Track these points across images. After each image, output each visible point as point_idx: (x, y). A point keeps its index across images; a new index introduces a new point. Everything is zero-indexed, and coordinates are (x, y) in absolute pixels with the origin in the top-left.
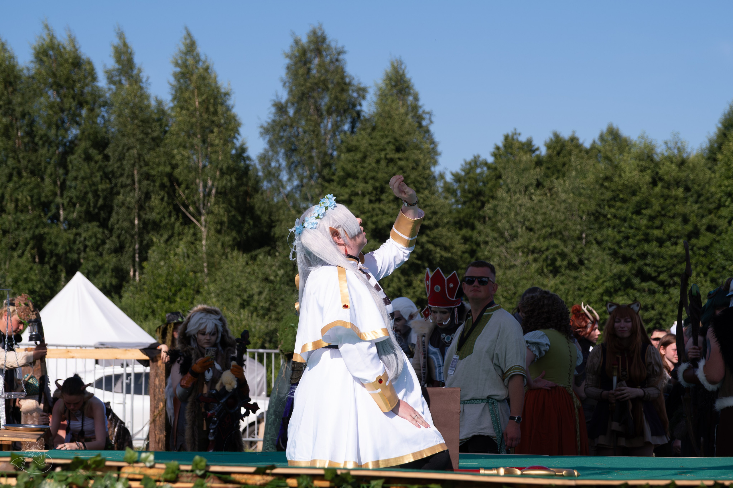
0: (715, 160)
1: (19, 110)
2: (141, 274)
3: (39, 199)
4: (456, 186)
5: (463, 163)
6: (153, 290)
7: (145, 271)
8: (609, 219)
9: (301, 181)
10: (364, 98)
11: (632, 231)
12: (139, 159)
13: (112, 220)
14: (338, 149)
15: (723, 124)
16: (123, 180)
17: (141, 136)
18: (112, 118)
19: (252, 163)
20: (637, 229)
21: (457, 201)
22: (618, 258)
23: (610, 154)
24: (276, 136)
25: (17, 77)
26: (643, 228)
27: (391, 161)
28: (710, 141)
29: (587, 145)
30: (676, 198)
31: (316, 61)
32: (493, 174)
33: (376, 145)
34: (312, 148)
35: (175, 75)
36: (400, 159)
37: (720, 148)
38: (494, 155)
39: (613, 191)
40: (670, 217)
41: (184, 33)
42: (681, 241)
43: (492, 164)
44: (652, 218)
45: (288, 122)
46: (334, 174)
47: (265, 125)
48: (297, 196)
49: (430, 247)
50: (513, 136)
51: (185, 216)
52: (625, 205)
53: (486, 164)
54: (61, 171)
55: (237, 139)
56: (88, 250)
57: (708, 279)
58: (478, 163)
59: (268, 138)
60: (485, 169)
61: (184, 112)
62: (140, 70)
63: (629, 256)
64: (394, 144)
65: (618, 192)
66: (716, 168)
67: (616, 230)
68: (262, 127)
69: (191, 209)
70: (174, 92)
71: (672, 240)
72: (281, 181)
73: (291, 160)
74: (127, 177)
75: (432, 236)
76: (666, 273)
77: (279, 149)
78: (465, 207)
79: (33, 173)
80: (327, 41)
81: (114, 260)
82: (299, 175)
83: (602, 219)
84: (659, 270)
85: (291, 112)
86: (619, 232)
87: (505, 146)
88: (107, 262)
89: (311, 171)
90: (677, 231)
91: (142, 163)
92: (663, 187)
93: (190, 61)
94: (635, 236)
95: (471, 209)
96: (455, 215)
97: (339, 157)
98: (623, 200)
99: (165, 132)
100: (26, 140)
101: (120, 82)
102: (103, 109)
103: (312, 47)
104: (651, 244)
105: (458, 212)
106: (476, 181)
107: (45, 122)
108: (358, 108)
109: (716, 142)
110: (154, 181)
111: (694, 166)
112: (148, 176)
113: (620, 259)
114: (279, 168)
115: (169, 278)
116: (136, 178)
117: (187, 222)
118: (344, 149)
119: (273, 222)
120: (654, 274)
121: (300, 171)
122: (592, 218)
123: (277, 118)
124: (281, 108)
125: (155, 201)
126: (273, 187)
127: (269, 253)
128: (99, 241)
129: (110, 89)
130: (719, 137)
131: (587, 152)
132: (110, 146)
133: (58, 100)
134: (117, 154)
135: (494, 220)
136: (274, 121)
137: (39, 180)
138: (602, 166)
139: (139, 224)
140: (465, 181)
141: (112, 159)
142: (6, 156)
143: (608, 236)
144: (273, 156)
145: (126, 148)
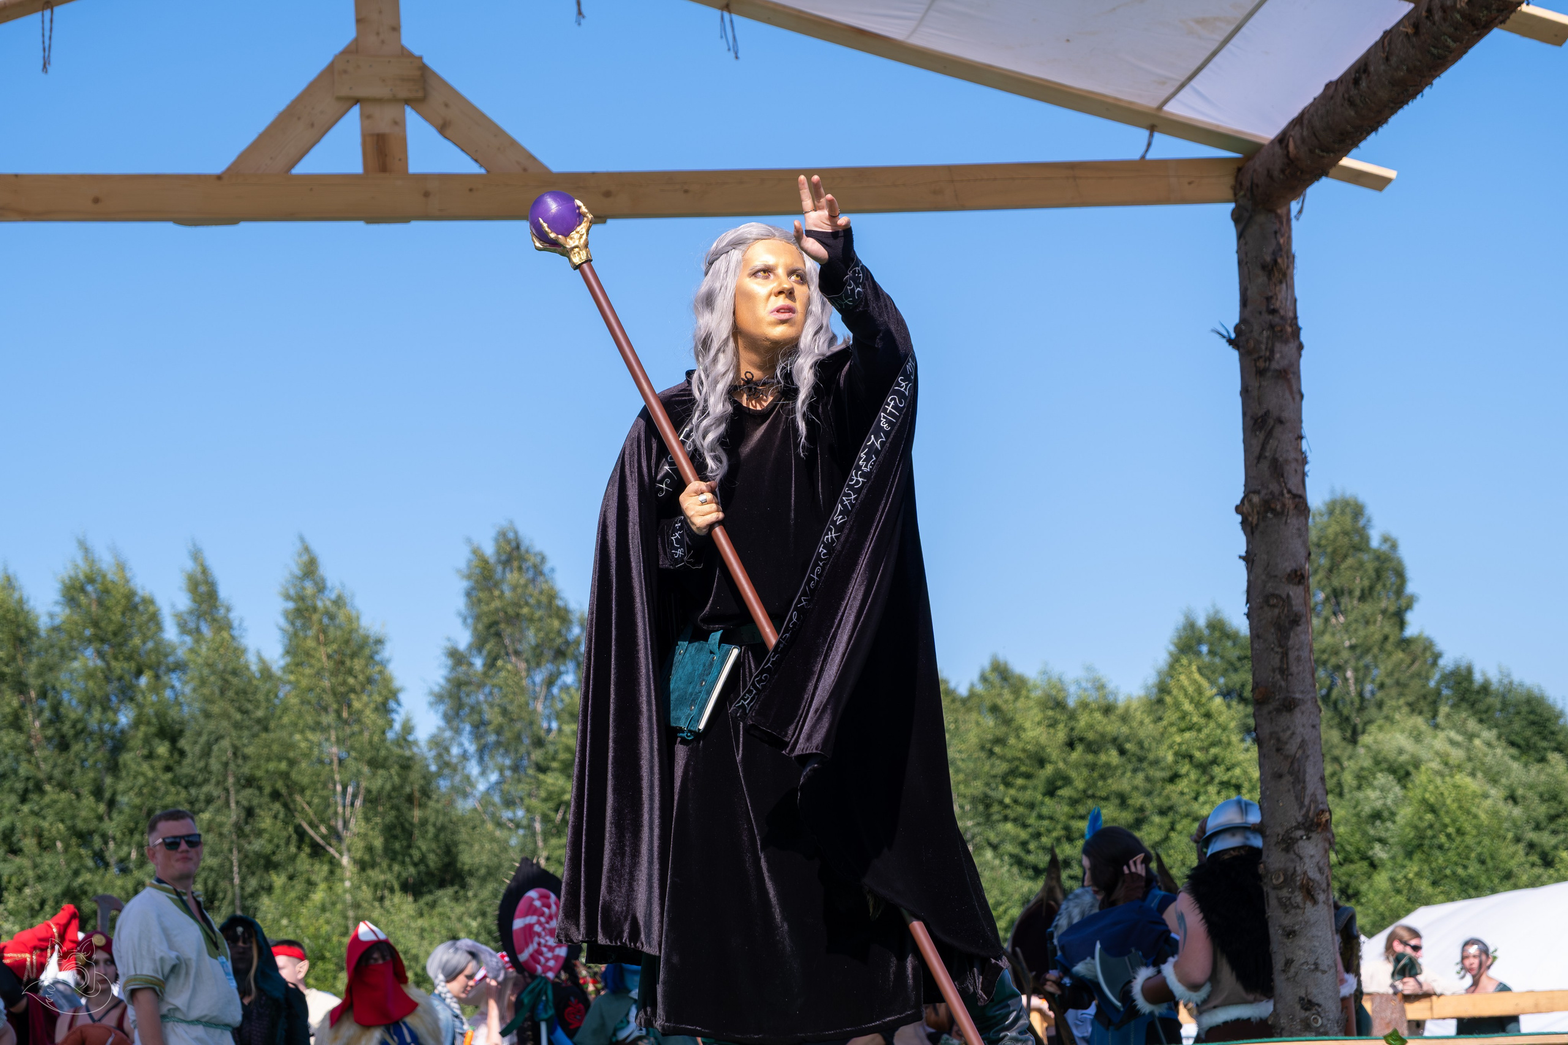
1: (34, 682)
3: (74, 825)
8: (1006, 807)
9: (501, 771)
11: (1046, 823)
12: (235, 754)
15: (1176, 645)
17: (238, 716)
18: (188, 690)
19: (420, 750)
20: (1051, 818)
22: (1027, 868)
23: (999, 702)
24: (455, 705)
25: (33, 633)
28: (1159, 673)
29: (963, 691)
30: (1108, 767)
35: (286, 614)
39: (1010, 761)
40: (1100, 798)
41: (298, 546)
44: (1073, 802)
45: (474, 678)
47: (437, 688)
48: (497, 799)
51: (313, 842)
52: (1029, 783)
54: (108, 780)
55: (397, 712)
59: (442, 709)
61: (305, 671)
62: (228, 610)
65: (1017, 763)
67: (1019, 823)
69: (324, 830)
70: (286, 641)
72: (467, 776)
73: (483, 741)
74: (216, 784)
77: (461, 726)
79: (62, 787)
82: (497, 766)
83: (995, 808)
85: (478, 663)
86: (1025, 826)
91: (240, 761)
93: (309, 588)
94: (1049, 831)
97: (560, 730)
98: (1028, 776)
99: (275, 707)
100: (50, 732)
101: (198, 630)
102: (174, 676)
103: (502, 557)
107: (80, 702)
110: (260, 789)
112: (250, 782)
113: (1031, 872)
114: (465, 756)
116: (231, 788)
117: (319, 851)
121: (499, 759)
122: (981, 808)
124: (457, 657)
125: (266, 822)
126: (455, 786)
127: (456, 898)
129: (183, 643)
130: (1169, 664)
131: (964, 701)
132: (188, 733)
133: (102, 664)
134: (197, 749)
137: (73, 797)
138: (989, 722)
141: (190, 755)
142: (17, 760)
143: (1007, 834)
144: (452, 739)
145: (213, 736)
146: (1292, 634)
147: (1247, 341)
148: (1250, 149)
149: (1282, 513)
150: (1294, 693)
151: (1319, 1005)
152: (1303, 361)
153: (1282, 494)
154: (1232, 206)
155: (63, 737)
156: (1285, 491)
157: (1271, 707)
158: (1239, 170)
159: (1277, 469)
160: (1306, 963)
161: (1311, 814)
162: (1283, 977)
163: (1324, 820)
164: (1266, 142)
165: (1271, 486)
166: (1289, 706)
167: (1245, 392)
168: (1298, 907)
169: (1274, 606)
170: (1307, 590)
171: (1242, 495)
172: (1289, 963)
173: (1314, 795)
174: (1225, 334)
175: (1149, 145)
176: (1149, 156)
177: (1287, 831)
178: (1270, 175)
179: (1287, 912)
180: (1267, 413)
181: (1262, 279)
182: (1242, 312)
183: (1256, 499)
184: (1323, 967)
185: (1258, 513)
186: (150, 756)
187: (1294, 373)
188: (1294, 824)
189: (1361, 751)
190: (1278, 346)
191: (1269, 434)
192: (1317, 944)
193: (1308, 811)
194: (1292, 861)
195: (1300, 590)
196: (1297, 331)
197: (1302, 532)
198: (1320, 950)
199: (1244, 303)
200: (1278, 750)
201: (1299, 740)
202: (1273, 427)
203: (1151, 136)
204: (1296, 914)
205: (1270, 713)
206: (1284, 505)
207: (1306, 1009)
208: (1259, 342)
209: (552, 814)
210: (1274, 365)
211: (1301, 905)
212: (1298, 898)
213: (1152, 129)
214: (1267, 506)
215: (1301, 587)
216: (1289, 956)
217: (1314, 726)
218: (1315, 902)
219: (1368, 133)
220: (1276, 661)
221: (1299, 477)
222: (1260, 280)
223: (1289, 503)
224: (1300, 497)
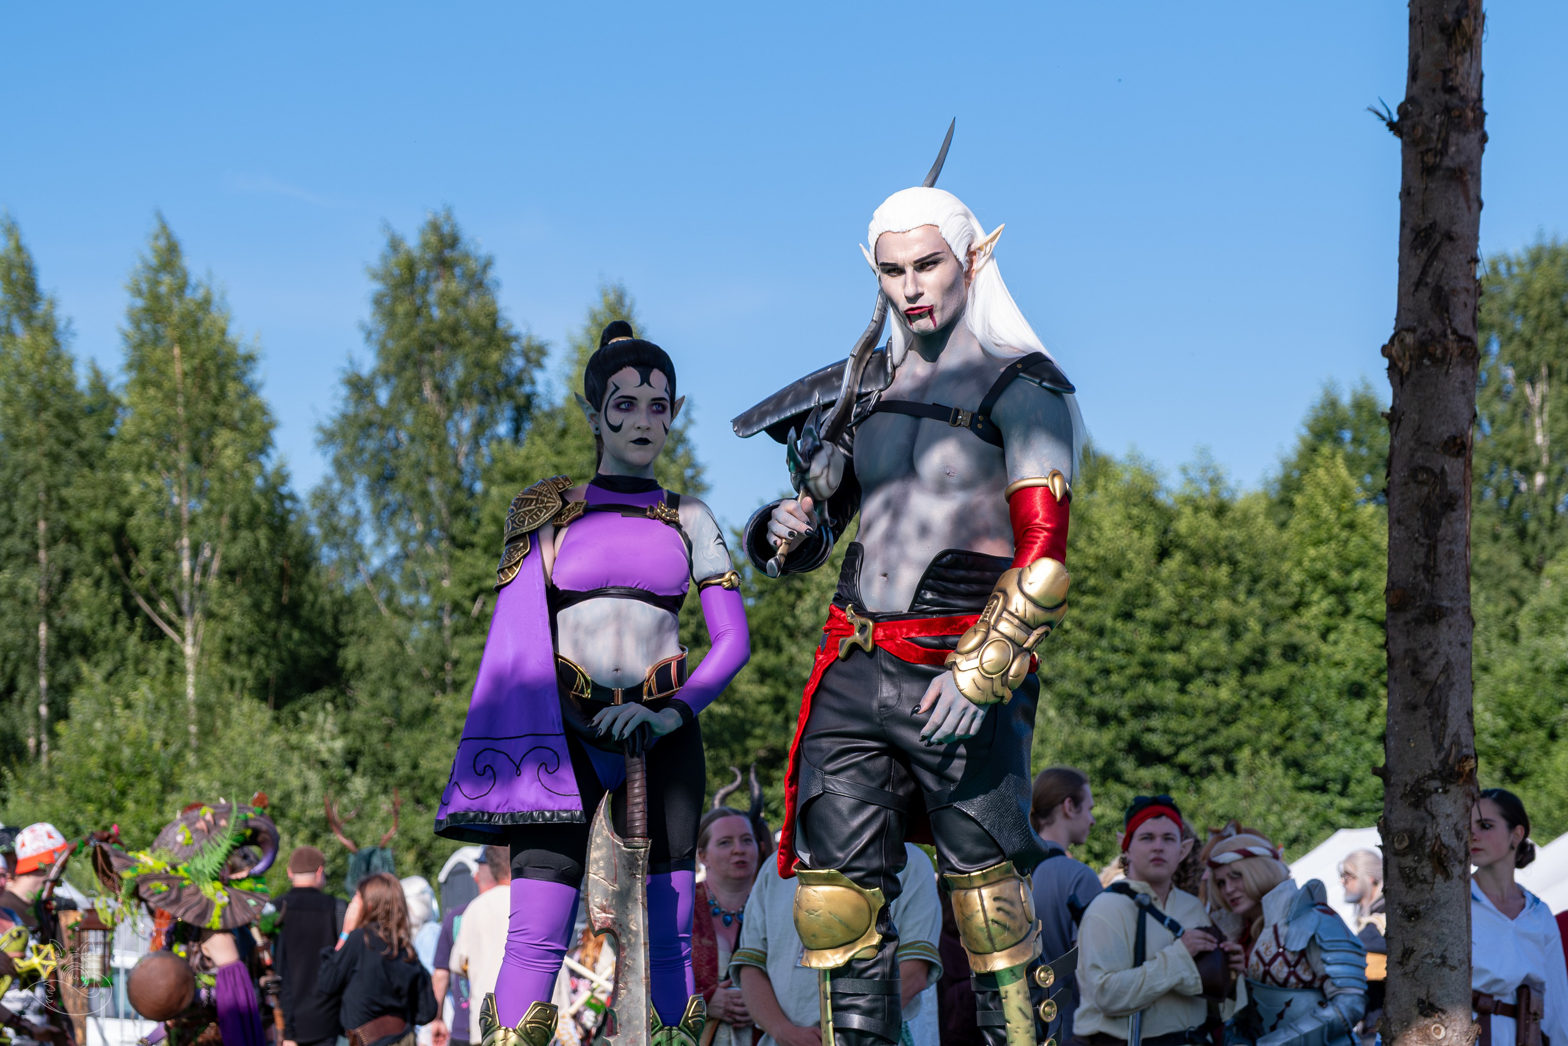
0: (1290, 506)
2: (53, 748)
6: (78, 785)
7: (62, 742)
9: (404, 544)
10: (540, 365)
12: (48, 494)
14: (487, 475)
15: (1311, 428)
16: (14, 540)
17: (54, 447)
19: (298, 507)
20: (1127, 652)
22: (1088, 714)
24: (347, 450)
26: (1142, 649)
30: (1214, 586)
31: (438, 287)
34: (429, 474)
35: (131, 314)
37: (1300, 480)
40: (1198, 626)
41: (153, 226)
44: (1160, 628)
45: (377, 417)
46: (474, 532)
47: (328, 424)
48: (395, 578)
51: (150, 623)
52: (1101, 602)
55: (268, 456)
59: (332, 452)
61: (151, 392)
62: (52, 304)
63: (1110, 709)
67: (1084, 654)
68: (320, 428)
69: (164, 606)
70: (130, 351)
72: (360, 546)
73: (382, 501)
74: (23, 536)
76: (1192, 748)
77: (356, 476)
78: (759, 603)
80: (461, 247)
82: (399, 534)
84: (1180, 740)
85: (383, 395)
86: (1091, 659)
89: (427, 523)
90: (1215, 656)
91: (55, 507)
92: (1186, 562)
94: (1122, 667)
95: (774, 609)
97: (486, 493)
99: (109, 438)
101: (9, 329)
103: (429, 256)
104: (1160, 684)
108: (527, 389)
110: (80, 544)
112: (67, 535)
113: (1092, 719)
114: (356, 519)
115: (113, 757)
116: (41, 541)
117: (154, 635)
118: (497, 476)
119: (341, 634)
120: (1167, 750)
121: (402, 524)
123: (351, 410)
124: (360, 388)
125: (81, 589)
126: (341, 559)
127: (333, 703)
136: (344, 416)
139: (47, 638)
143: (1066, 667)
144: (342, 493)
145: (21, 470)
146: (1443, 522)
147: (1414, 127)
149: (1443, 359)
150: (1441, 599)
151: (1443, 1011)
152: (1485, 157)
153: (1445, 336)
156: (1449, 331)
157: (1409, 616)
159: (1441, 301)
160: (1431, 955)
161: (1451, 760)
162: (1399, 971)
163: (1467, 769)
165: (1430, 323)
166: (1434, 615)
167: (1406, 195)
168: (1426, 882)
169: (1423, 483)
170: (1468, 464)
171: (1392, 332)
172: (1408, 951)
173: (1457, 735)
174: (1386, 115)
177: (1418, 781)
179: (1411, 887)
180: (1433, 225)
181: (1440, 45)
182: (1409, 88)
183: (1409, 339)
184: (1453, 961)
185: (1411, 358)
187: (1472, 174)
188: (1428, 772)
189: (1546, 584)
190: (1454, 137)
191: (1434, 255)
192: (1446, 931)
193: (1448, 756)
194: (1423, 820)
195: (1459, 463)
196: (1480, 117)
197: (1468, 389)
198: (1450, 939)
199: (1413, 75)
200: (1414, 673)
201: (1443, 662)
202: (1439, 245)
204: (1422, 890)
205: (1407, 624)
206: (1446, 350)
207: (1427, 1014)
208: (1428, 130)
209: (467, 604)
210: (1447, 162)
211: (1430, 879)
212: (1427, 870)
214: (1423, 349)
215: (1461, 460)
216: (1409, 944)
217: (1463, 645)
218: (1448, 876)
220: (1420, 557)
221: (1469, 313)
222: (1437, 47)
223: (1454, 347)
224: (1469, 340)
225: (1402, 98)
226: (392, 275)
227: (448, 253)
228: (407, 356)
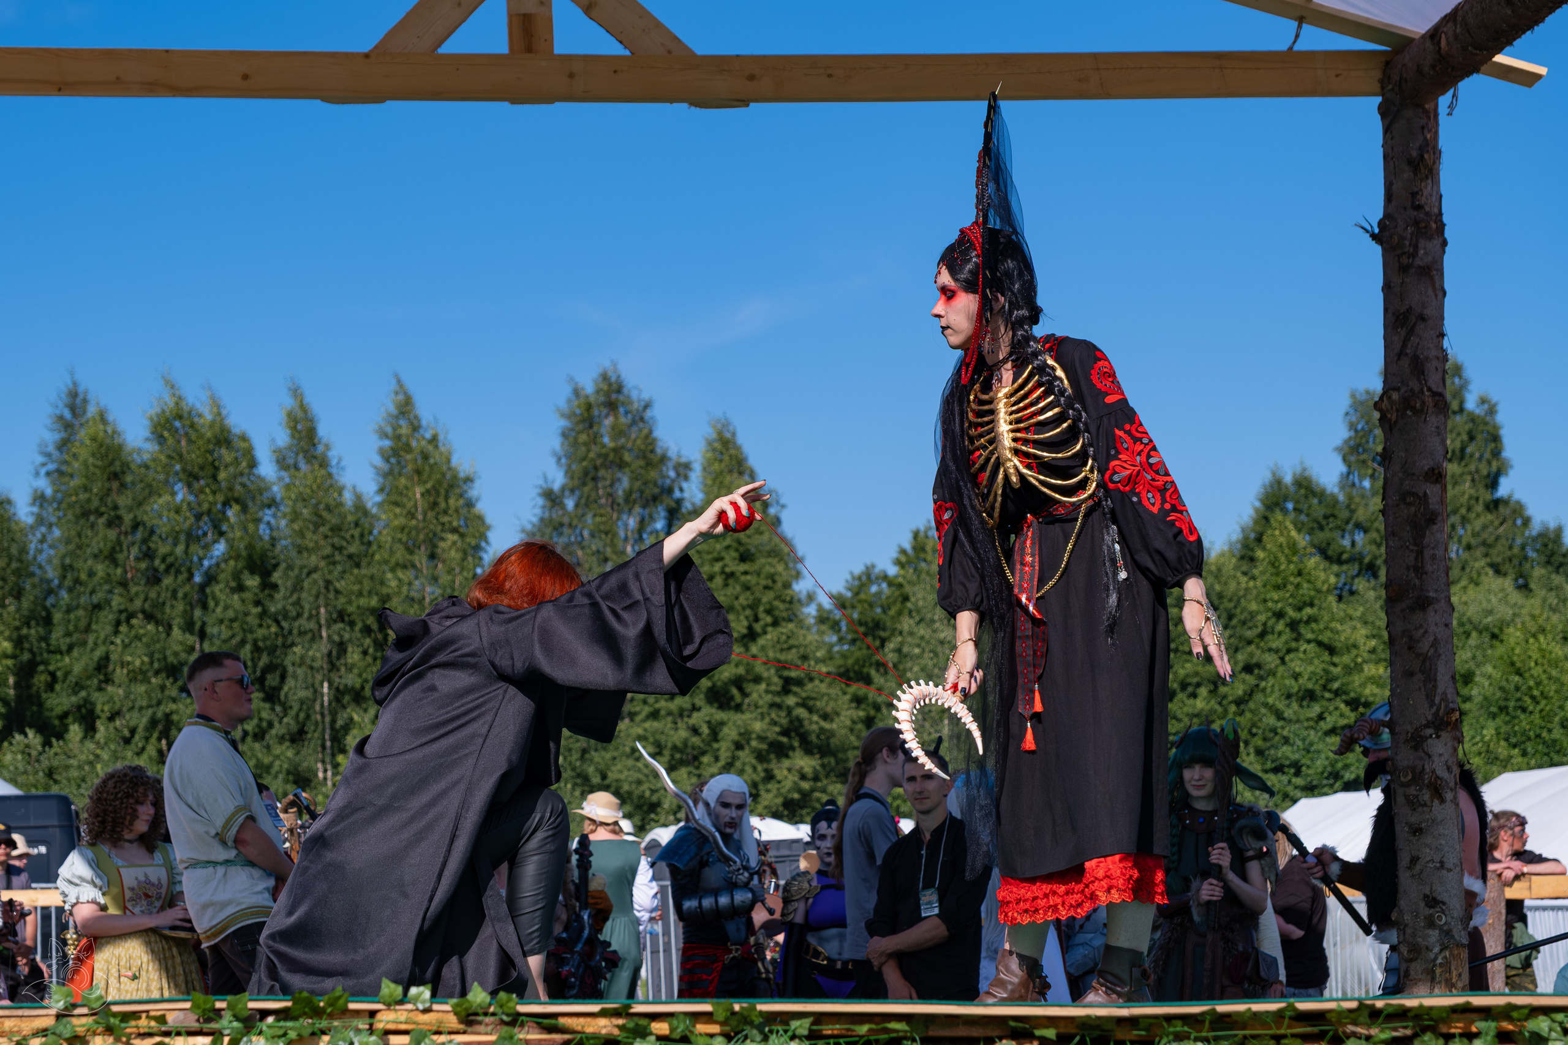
0: (1252, 559)
1: (128, 517)
2: (334, 775)
3: (165, 658)
4: (838, 615)
5: (849, 577)
10: (686, 478)
12: (327, 588)
13: (286, 688)
15: (1262, 501)
16: (302, 621)
17: (329, 551)
18: (283, 525)
21: (841, 640)
25: (126, 466)
27: (732, 575)
28: (1243, 530)
31: (608, 422)
32: (897, 593)
33: (708, 553)
35: (381, 452)
36: (746, 573)
37: (1259, 540)
38: (898, 563)
41: (393, 385)
42: (1203, 691)
43: (896, 577)
45: (566, 520)
47: (529, 527)
49: (801, 712)
50: (926, 532)
53: (885, 577)
54: (198, 613)
55: (483, 549)
56: (249, 739)
57: (1252, 750)
58: (873, 577)
60: (884, 585)
61: (398, 510)
62: (327, 446)
64: (737, 550)
66: (1256, 572)
70: (380, 479)
71: (1190, 689)
74: (309, 618)
75: (804, 695)
78: (853, 648)
80: (625, 391)
81: (290, 754)
85: (570, 504)
87: (914, 548)
88: (277, 757)
90: (1197, 674)
91: (331, 595)
93: (405, 430)
95: (865, 651)
96: (840, 662)
99: (369, 543)
100: (143, 565)
101: (296, 466)
102: (267, 511)
103: (602, 399)
105: (844, 656)
106: (871, 605)
109: (1253, 530)
110: (352, 624)
111: (1219, 570)
112: (342, 616)
116: (323, 621)
123: (546, 515)
124: (552, 498)
125: (353, 656)
128: (264, 724)
129: (279, 478)
130: (1256, 522)
132: (280, 568)
133: (191, 498)
134: (289, 583)
135: (901, 667)
136: (542, 520)
139: (329, 694)
140: (853, 607)
141: (282, 590)
142: (110, 592)
145: (305, 571)
146: (1428, 533)
147: (1391, 237)
148: (1400, 43)
149: (1422, 410)
150: (1428, 591)
151: (1444, 903)
152: (1446, 258)
153: (1422, 392)
154: (1379, 99)
155: (156, 570)
156: (1425, 389)
157: (1404, 605)
158: (1387, 63)
159: (1418, 366)
160: (1432, 861)
161: (1441, 713)
162: (1408, 874)
163: (1454, 719)
164: (1417, 37)
165: (1410, 383)
166: (1423, 604)
167: (1387, 288)
168: (1425, 805)
169: (1410, 504)
170: (1444, 489)
171: (1381, 391)
172: (1414, 860)
173: (1444, 693)
174: (1369, 228)
175: (1297, 36)
176: (1296, 48)
177: (1416, 729)
178: (1419, 70)
179: (1417, 810)
180: (1409, 310)
181: (1408, 174)
182: (1385, 207)
183: (1395, 396)
184: (1451, 864)
185: (1397, 410)
186: (241, 588)
187: (1437, 270)
188: (1424, 722)
190: (1422, 243)
191: (1411, 331)
192: (1445, 842)
193: (1438, 710)
194: (1421, 759)
195: (1437, 488)
196: (1441, 227)
197: (1441, 432)
198: (1448, 849)
199: (1389, 197)
200: (1410, 648)
201: (1431, 639)
202: (1415, 324)
203: (1300, 27)
204: (1424, 812)
205: (1402, 611)
206: (1423, 403)
207: (1431, 907)
208: (1403, 238)
210: (1418, 262)
211: (1429, 803)
212: (1426, 796)
213: (1301, 20)
214: (1406, 403)
215: (1438, 486)
216: (1415, 853)
217: (1446, 624)
218: (1442, 801)
219: (1524, 32)
220: (1411, 559)
221: (1440, 374)
222: (1406, 175)
223: (1429, 401)
224: (1441, 395)
225: (1381, 216)
226: (575, 414)
227: (614, 396)
228: (586, 473)
